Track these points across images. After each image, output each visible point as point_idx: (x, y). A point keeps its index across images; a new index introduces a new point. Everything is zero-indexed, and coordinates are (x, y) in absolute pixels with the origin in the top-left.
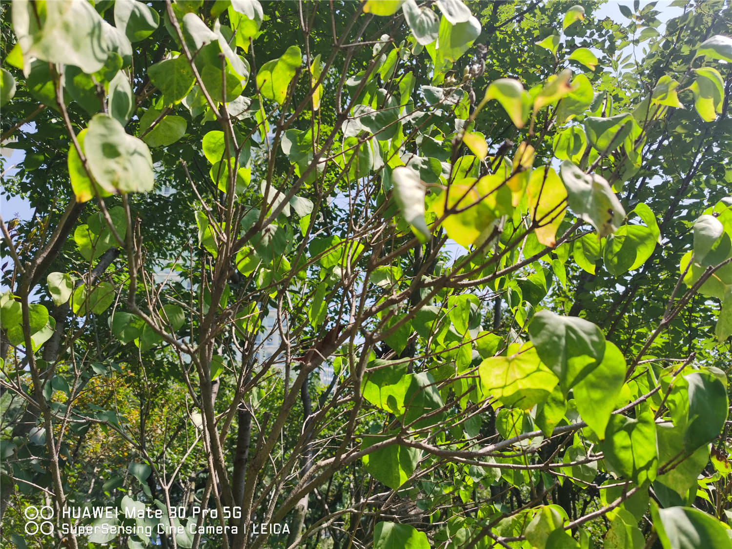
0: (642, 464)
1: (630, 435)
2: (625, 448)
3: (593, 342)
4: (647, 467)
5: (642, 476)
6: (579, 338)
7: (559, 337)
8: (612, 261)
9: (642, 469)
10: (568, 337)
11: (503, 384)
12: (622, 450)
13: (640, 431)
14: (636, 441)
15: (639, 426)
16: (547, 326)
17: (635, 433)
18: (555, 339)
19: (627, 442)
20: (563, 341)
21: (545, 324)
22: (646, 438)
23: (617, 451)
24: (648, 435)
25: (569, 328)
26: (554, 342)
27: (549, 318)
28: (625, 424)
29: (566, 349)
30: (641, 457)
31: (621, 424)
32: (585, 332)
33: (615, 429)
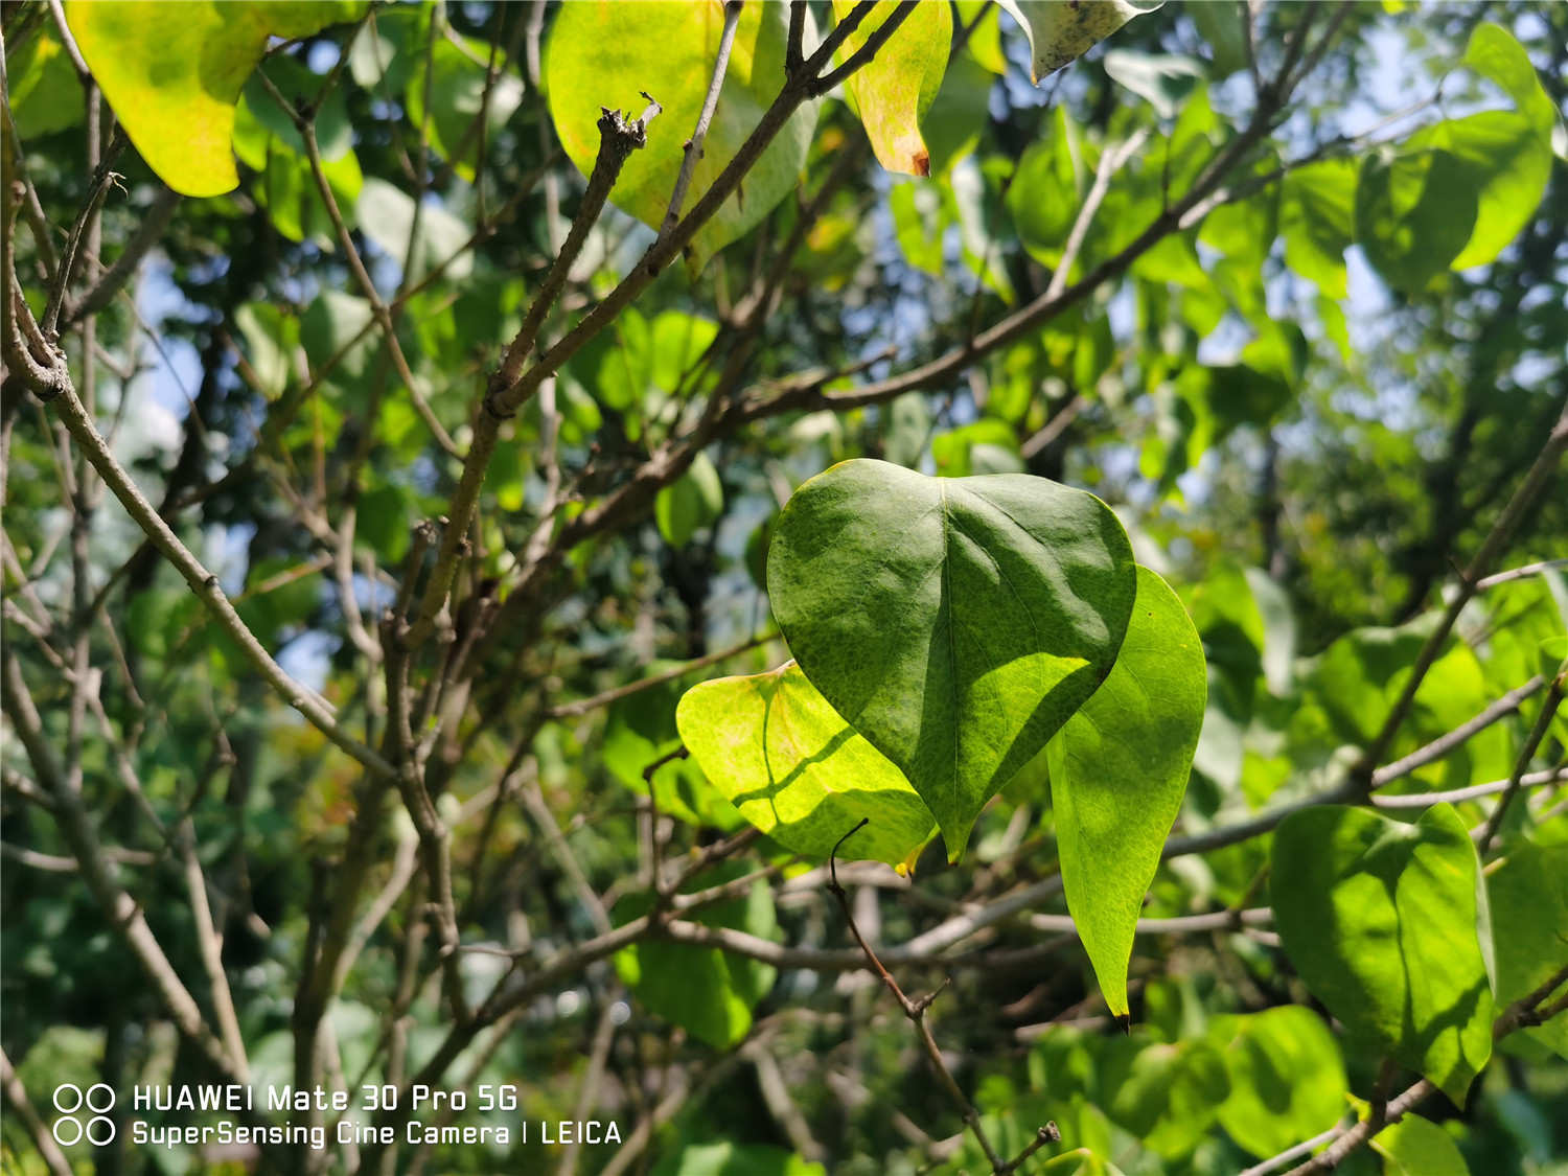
0: (1445, 999)
1: (1391, 888)
2: (1376, 935)
3: (1078, 578)
4: (1460, 1015)
5: (1445, 1053)
6: (1010, 561)
7: (907, 571)
8: (1391, 243)
9: (1441, 1022)
10: (954, 565)
11: (763, 783)
12: (1368, 944)
13: (1426, 873)
14: (1415, 909)
15: (1424, 853)
16: (853, 528)
17: (1409, 882)
18: (888, 581)
19: (1382, 914)
20: (932, 588)
21: (840, 521)
22: (1450, 900)
23: (1348, 947)
24: (1455, 889)
25: (963, 522)
26: (884, 597)
27: (867, 491)
28: (1377, 845)
29: (946, 626)
30: (1436, 971)
31: (1360, 846)
32: (1040, 535)
33: (1342, 864)
